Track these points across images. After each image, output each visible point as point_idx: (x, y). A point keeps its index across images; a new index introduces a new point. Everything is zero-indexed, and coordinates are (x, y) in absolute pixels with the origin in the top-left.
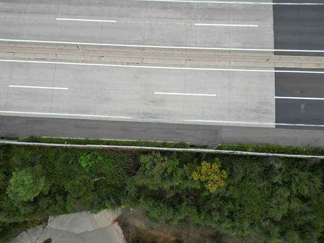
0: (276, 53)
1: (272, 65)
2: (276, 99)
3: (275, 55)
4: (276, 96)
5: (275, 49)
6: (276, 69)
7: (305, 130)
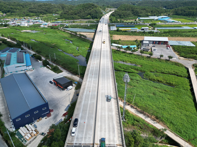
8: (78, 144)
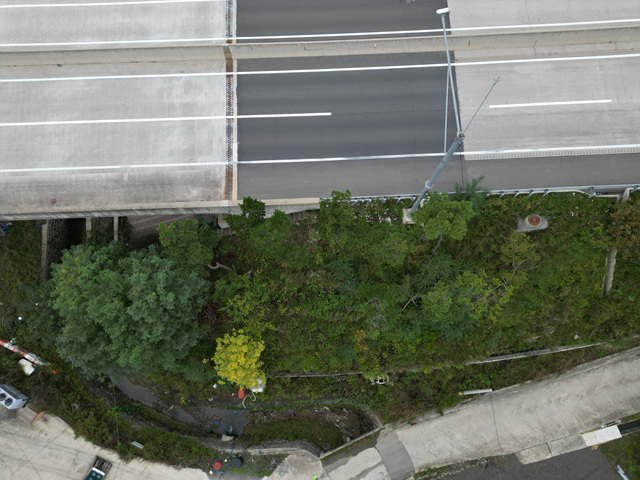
5: (454, 67)
8: (229, 142)
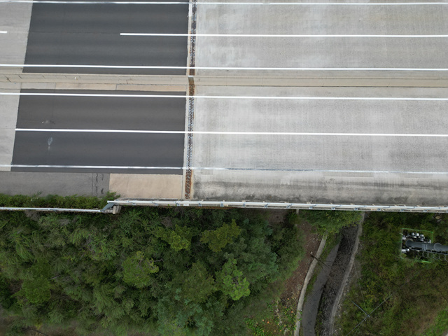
0: (25, 70)
1: (18, 86)
2: (16, 131)
3: (23, 72)
4: (17, 127)
5: (25, 64)
6: (22, 91)
7: (49, 173)
